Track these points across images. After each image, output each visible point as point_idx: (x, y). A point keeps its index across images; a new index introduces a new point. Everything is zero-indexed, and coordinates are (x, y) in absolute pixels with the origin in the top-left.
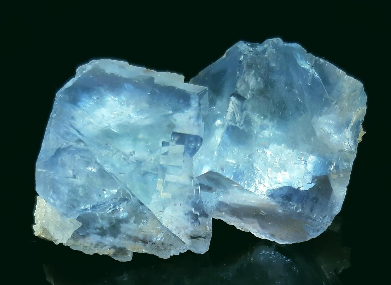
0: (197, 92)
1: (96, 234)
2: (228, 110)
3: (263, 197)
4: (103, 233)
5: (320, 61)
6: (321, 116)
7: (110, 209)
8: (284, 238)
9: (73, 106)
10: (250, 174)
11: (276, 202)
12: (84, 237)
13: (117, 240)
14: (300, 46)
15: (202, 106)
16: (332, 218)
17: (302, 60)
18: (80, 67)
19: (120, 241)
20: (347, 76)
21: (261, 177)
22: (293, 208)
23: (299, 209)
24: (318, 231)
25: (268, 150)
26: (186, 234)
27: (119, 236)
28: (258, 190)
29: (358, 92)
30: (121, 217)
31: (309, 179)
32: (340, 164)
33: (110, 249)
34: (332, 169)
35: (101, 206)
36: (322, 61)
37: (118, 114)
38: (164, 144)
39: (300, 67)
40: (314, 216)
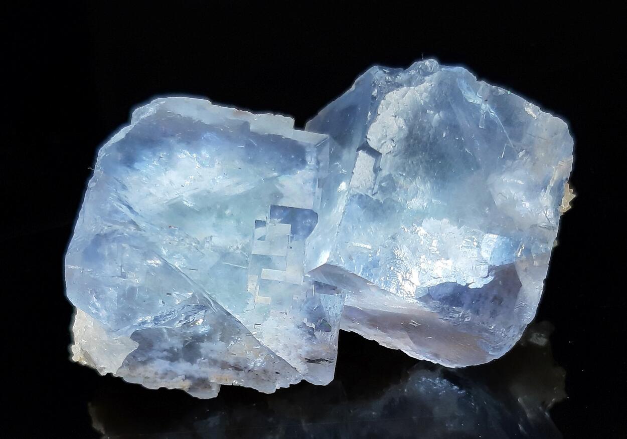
0: (313, 143)
1: (162, 358)
2: (354, 171)
3: (411, 301)
4: (173, 357)
5: (498, 92)
6: (501, 174)
7: (180, 322)
8: (455, 359)
9: (125, 168)
10: (388, 266)
11: (430, 307)
12: (144, 363)
13: (195, 367)
14: (466, 70)
15: (321, 165)
16: (521, 330)
17: (470, 90)
18: (138, 109)
19: (200, 369)
20: (541, 112)
21: (407, 271)
22: (457, 315)
23: (467, 317)
24: (501, 348)
25: (421, 228)
26: (300, 356)
27: (198, 360)
28: (402, 291)
29: (560, 135)
30: (200, 332)
31: (483, 270)
32: (533, 247)
33: (184, 380)
34: (519, 254)
35: (168, 317)
36: (501, 91)
37: (195, 179)
38: (259, 223)
39: (466, 101)
40: (492, 327)
